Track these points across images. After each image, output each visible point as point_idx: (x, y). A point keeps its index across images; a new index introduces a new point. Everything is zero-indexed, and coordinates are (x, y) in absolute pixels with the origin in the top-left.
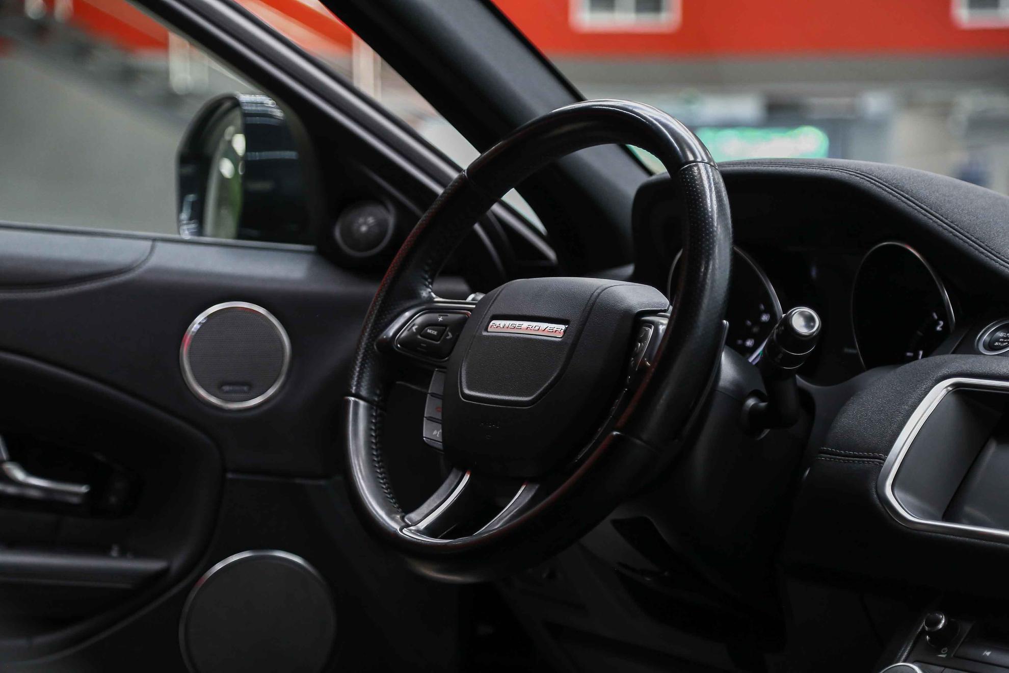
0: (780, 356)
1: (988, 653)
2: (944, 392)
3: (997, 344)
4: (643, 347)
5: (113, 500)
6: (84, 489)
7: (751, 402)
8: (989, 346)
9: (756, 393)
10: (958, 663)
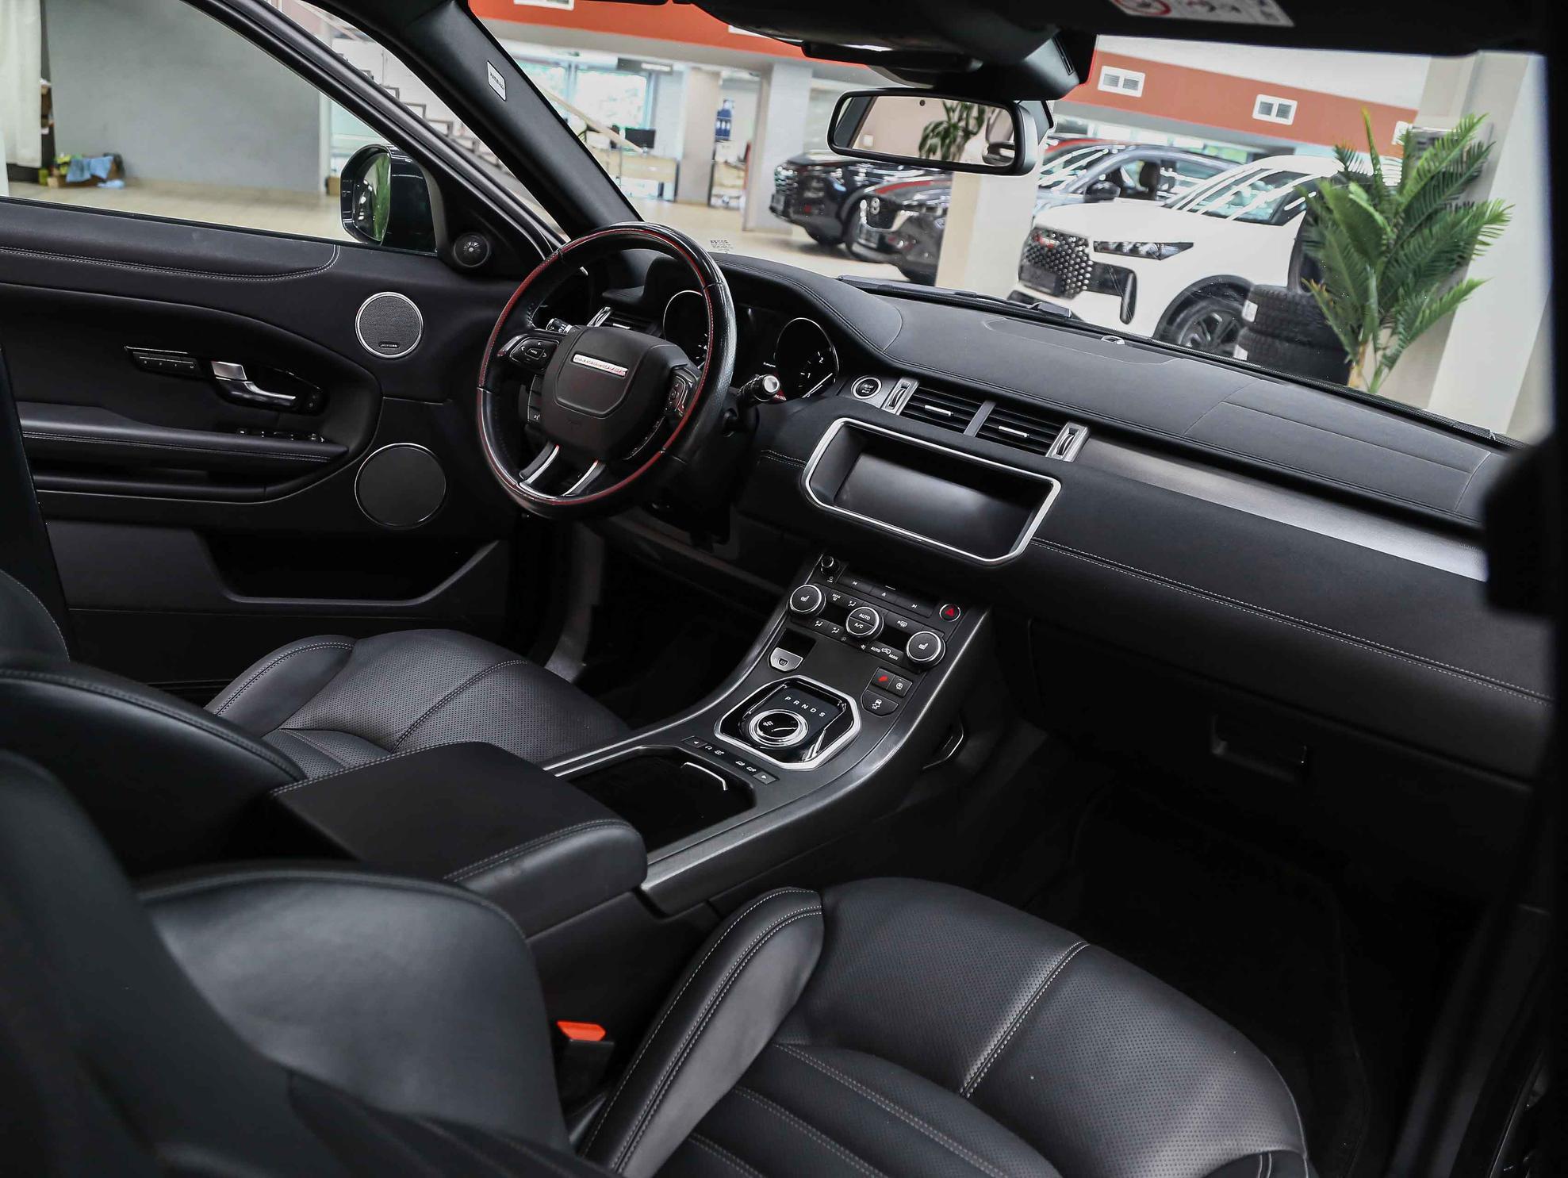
1: (855, 583)
2: (839, 427)
3: (863, 392)
4: (680, 397)
6: (294, 397)
7: (727, 415)
8: (859, 392)
9: (731, 410)
10: (839, 587)
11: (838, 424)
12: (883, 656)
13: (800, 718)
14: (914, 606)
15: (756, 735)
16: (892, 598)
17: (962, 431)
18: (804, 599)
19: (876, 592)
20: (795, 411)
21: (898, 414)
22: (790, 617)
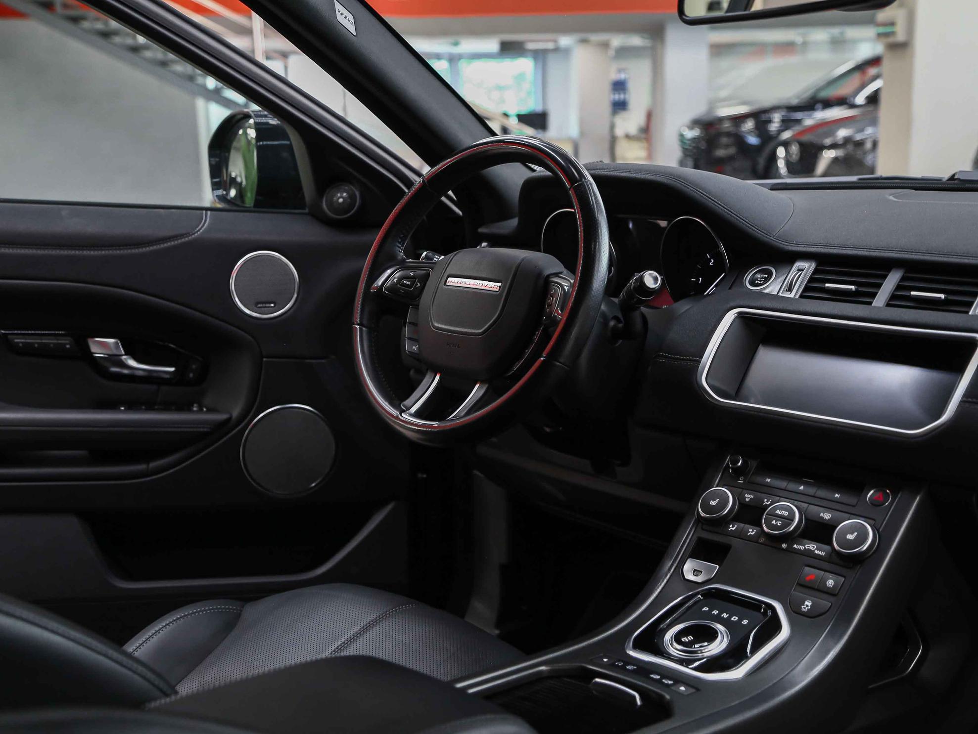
0: (635, 300)
1: (769, 480)
2: (733, 317)
3: (756, 282)
4: (555, 302)
5: (191, 375)
6: (172, 369)
7: (612, 323)
8: (752, 283)
9: (616, 318)
10: (751, 486)
11: (730, 317)
12: (809, 554)
13: (720, 627)
14: (837, 495)
15: (675, 650)
16: (811, 491)
17: (870, 303)
18: (713, 503)
19: (792, 486)
20: (683, 311)
21: (797, 297)
22: (700, 524)
